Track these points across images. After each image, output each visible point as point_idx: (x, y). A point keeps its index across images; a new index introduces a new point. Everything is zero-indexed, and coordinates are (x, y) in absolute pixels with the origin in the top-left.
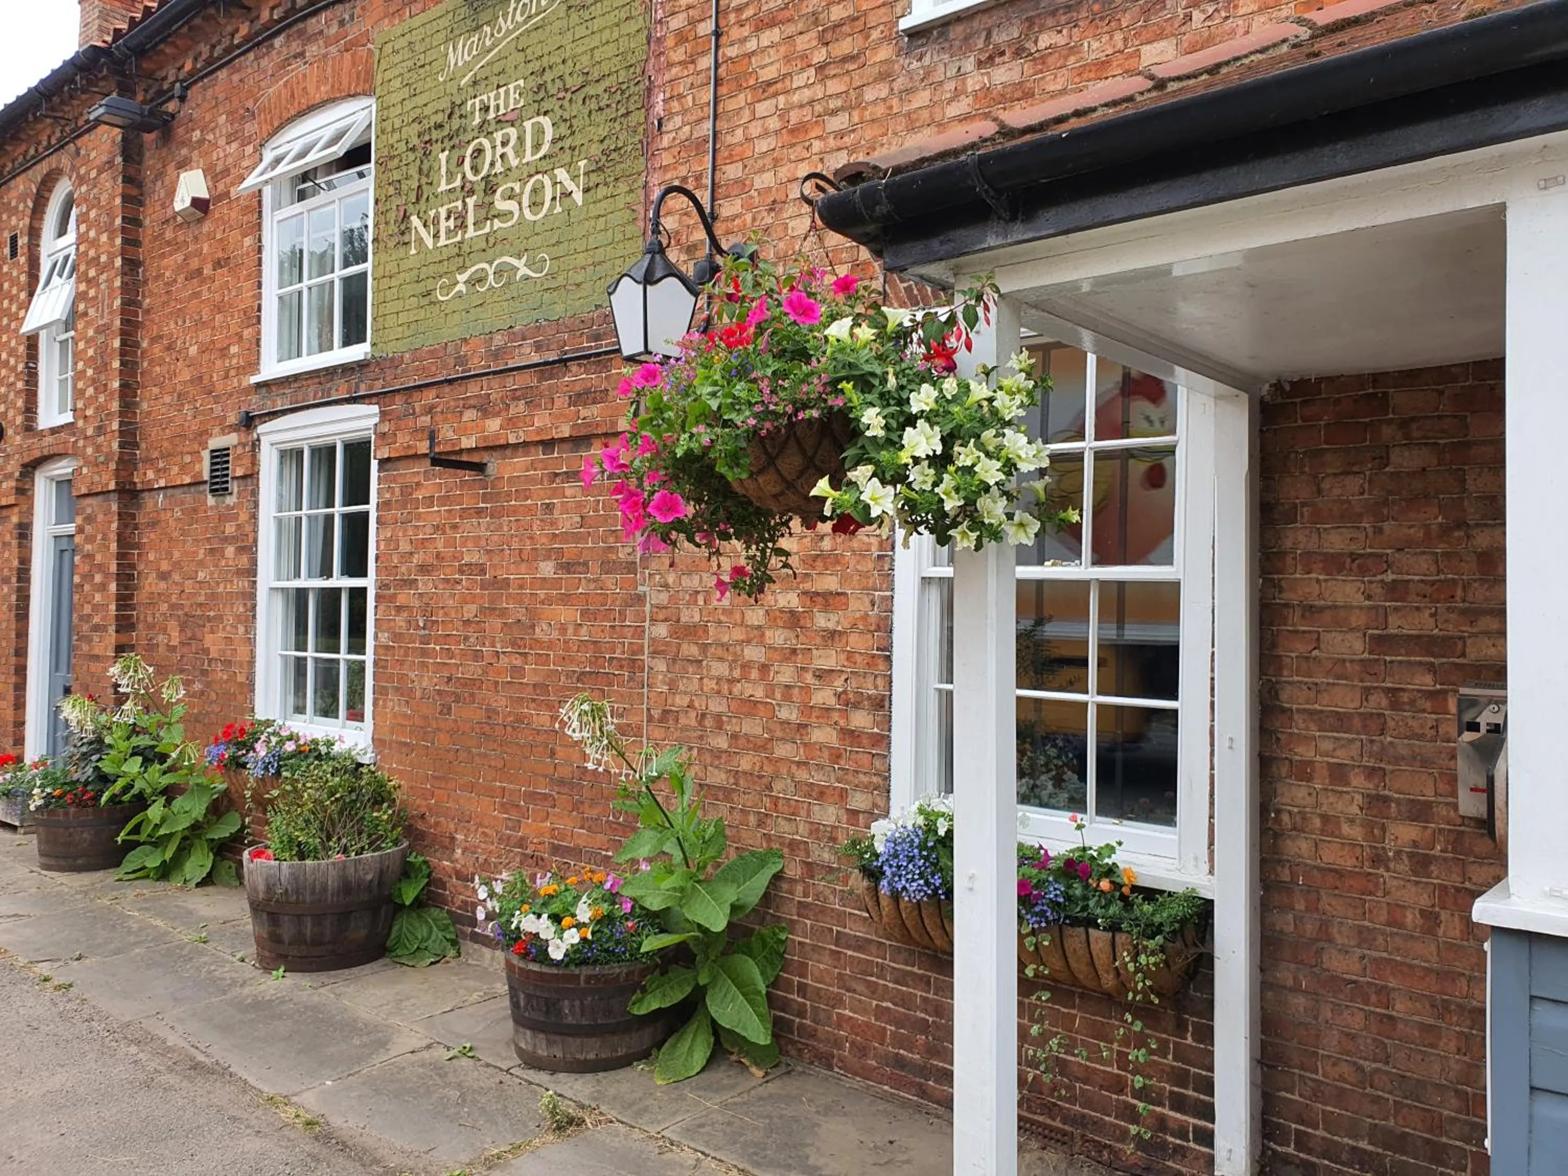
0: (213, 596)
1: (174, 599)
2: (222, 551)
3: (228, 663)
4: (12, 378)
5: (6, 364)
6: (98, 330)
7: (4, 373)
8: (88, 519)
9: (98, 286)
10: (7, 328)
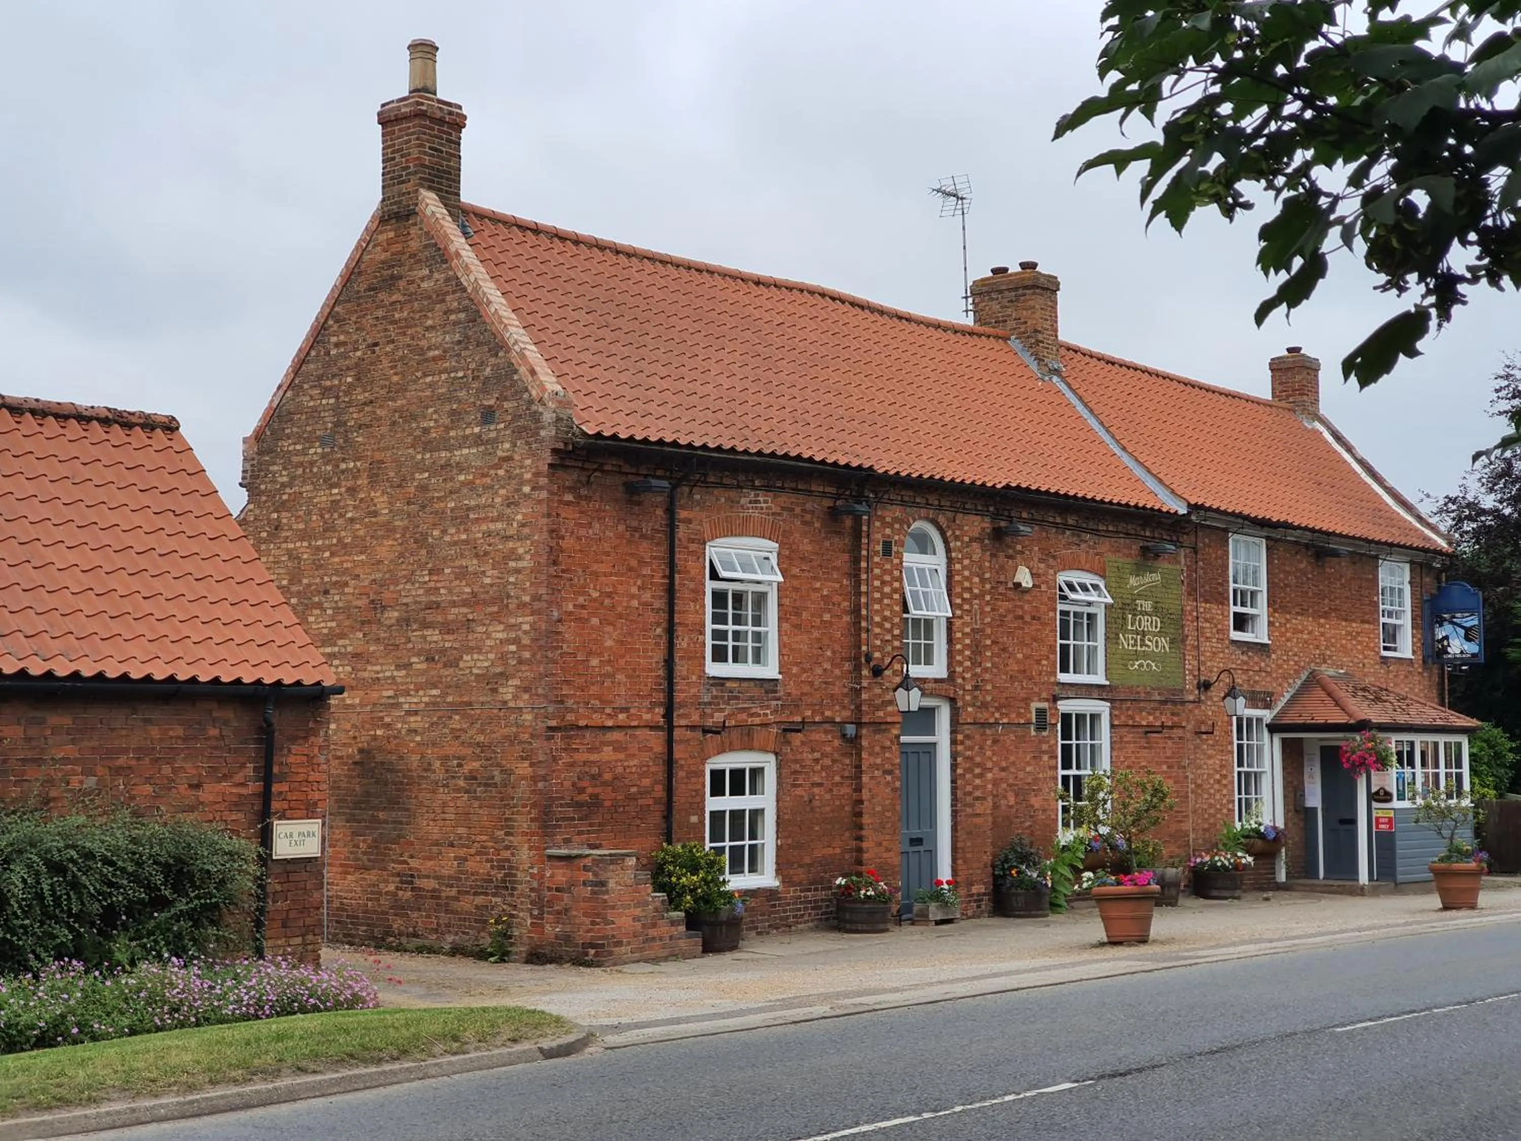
0: (1036, 780)
1: (1011, 781)
2: (1041, 758)
3: (1044, 811)
4: (888, 637)
5: (880, 625)
6: (973, 630)
7: (877, 630)
8: (967, 737)
9: (971, 605)
10: (880, 601)
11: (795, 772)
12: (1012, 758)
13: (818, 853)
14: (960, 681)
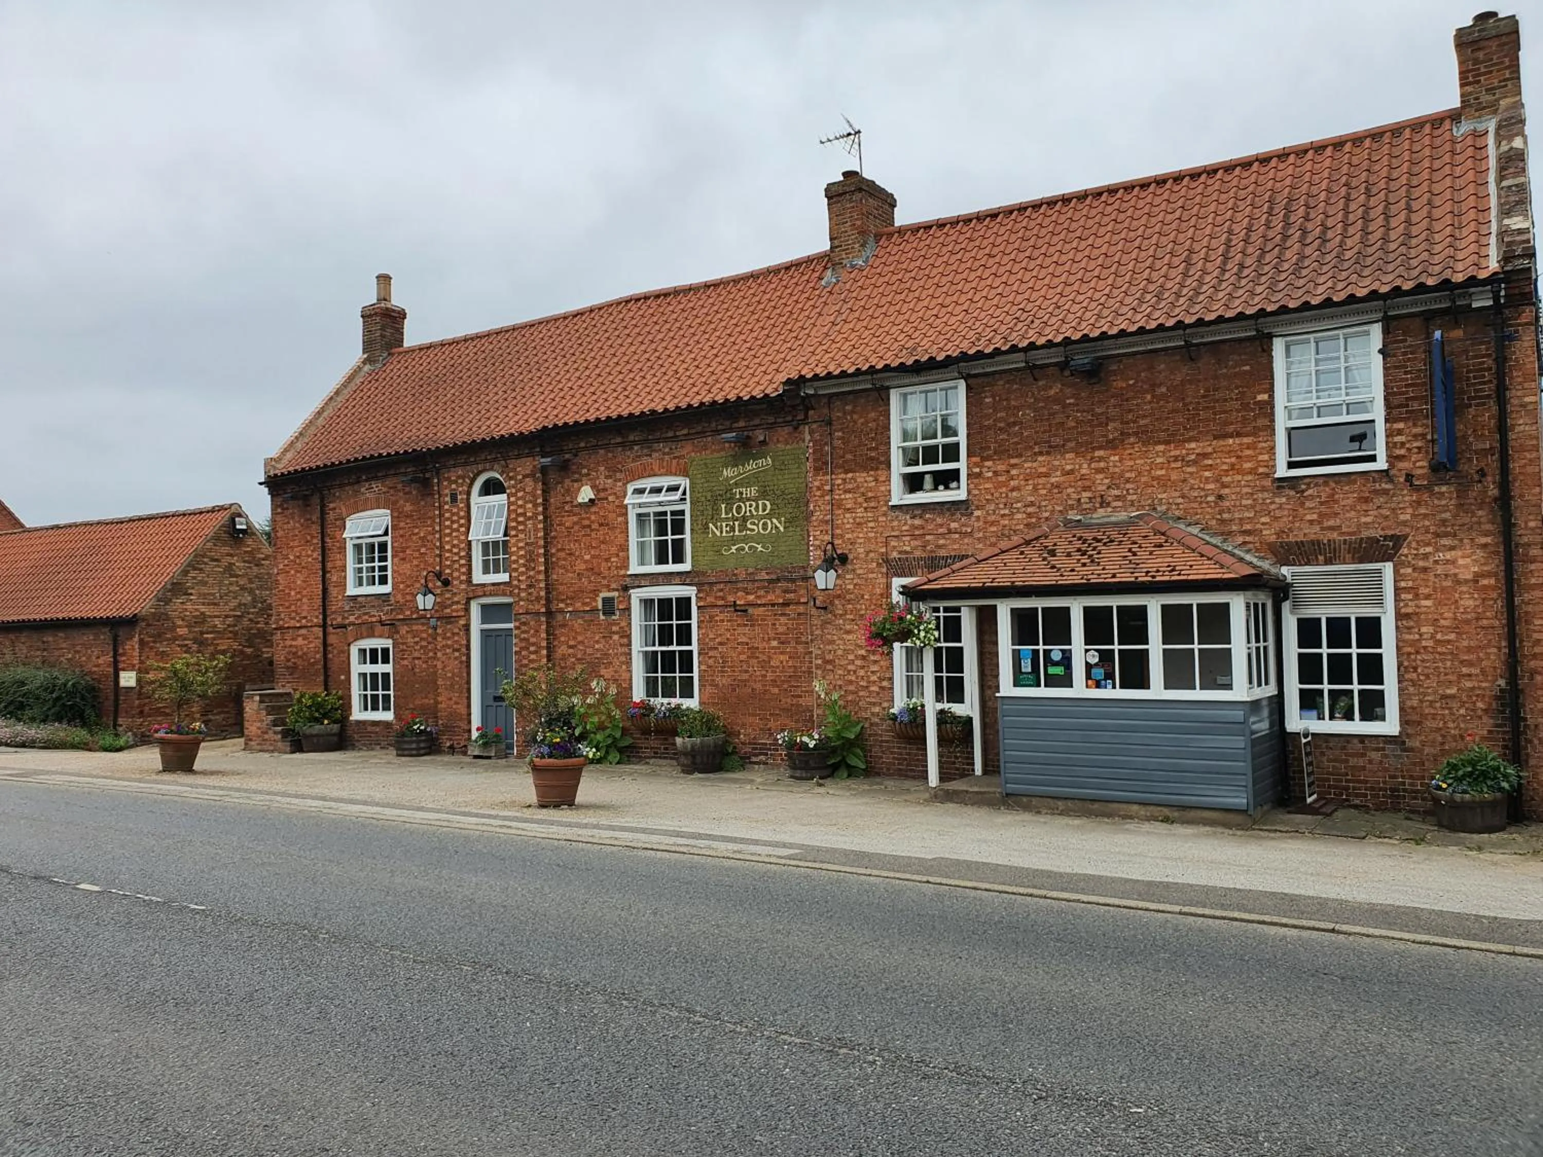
0: (606, 654)
2: (613, 637)
4: (456, 558)
5: (450, 551)
6: (527, 544)
7: (447, 555)
8: (524, 624)
9: (526, 525)
10: (450, 535)
11: (403, 650)
12: (580, 638)
13: (418, 702)
14: (515, 582)
